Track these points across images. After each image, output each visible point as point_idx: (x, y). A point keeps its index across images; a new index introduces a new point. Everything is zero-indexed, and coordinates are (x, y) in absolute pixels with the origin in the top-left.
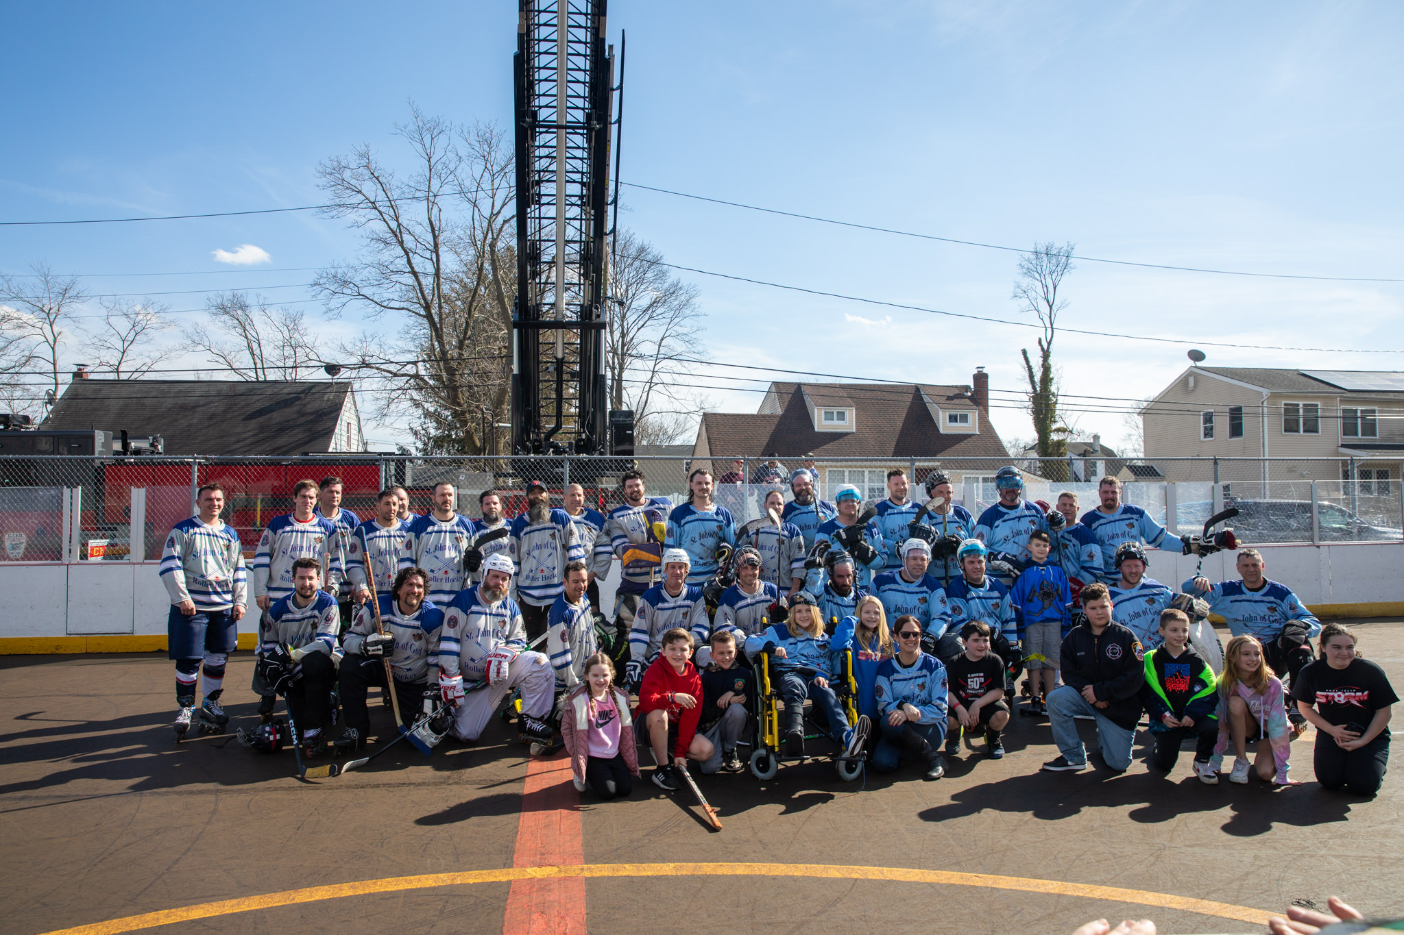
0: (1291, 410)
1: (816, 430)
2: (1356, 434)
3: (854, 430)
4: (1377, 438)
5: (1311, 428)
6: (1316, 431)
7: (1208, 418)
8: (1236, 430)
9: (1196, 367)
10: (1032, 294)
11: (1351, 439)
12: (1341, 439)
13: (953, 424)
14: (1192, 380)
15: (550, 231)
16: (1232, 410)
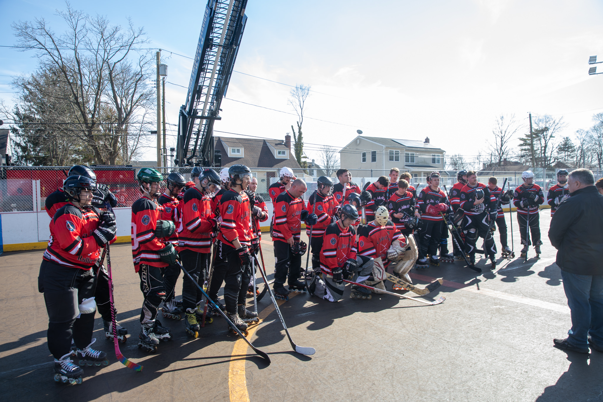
0: (391, 153)
1: (229, 156)
2: (409, 162)
3: (243, 157)
4: (414, 164)
5: (397, 159)
6: (398, 160)
7: (364, 155)
8: (374, 159)
10: (294, 104)
11: (408, 164)
12: (405, 163)
13: (279, 155)
14: (358, 141)
15: (207, 83)
16: (373, 152)
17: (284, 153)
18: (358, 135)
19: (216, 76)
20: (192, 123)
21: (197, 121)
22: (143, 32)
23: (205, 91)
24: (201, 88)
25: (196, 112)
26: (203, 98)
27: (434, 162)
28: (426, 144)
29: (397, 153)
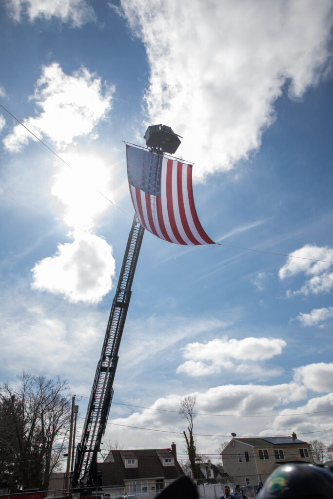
0: (260, 452)
1: (126, 467)
2: (279, 458)
3: (137, 467)
4: (284, 460)
6: (268, 459)
8: (247, 460)
9: (234, 439)
11: (278, 460)
13: (167, 463)
14: (233, 443)
15: (92, 429)
16: (245, 452)
17: (170, 461)
18: (233, 437)
19: (98, 424)
20: (84, 455)
21: (87, 453)
22: (66, 383)
23: (91, 434)
24: (89, 433)
25: (86, 447)
26: (90, 439)
27: (303, 456)
28: (294, 440)
29: (265, 451)
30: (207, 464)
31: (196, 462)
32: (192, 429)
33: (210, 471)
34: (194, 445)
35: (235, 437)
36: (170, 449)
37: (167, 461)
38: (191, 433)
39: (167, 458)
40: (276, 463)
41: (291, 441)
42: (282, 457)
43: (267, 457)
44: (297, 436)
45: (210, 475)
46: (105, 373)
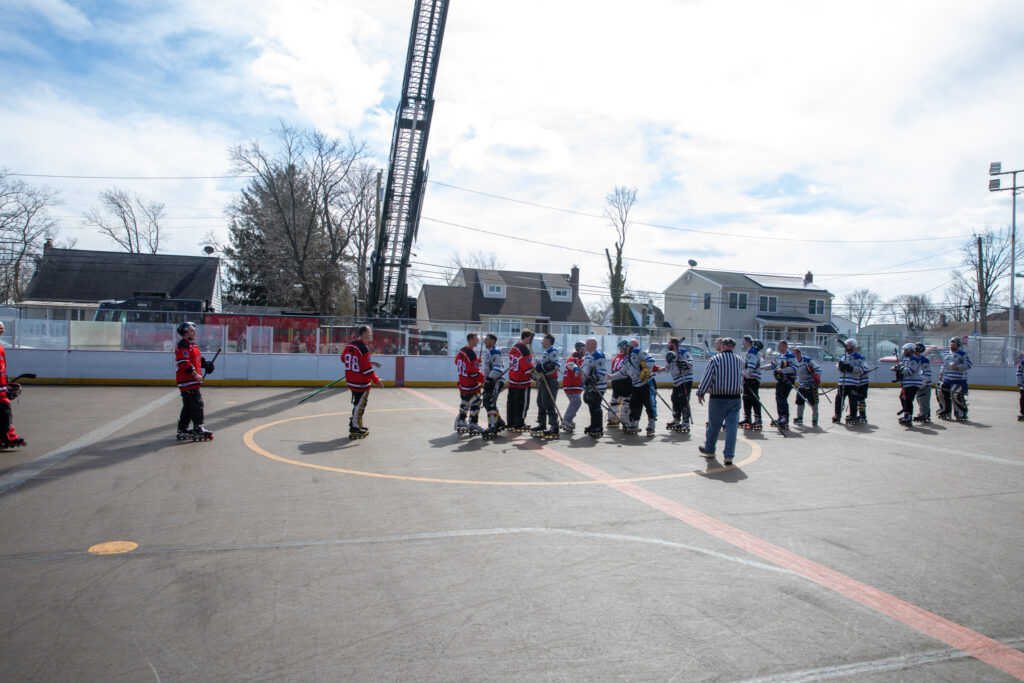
0: (733, 296)
1: (485, 296)
2: (765, 311)
3: (505, 297)
4: (776, 313)
6: (745, 308)
8: (707, 306)
9: (692, 269)
10: (613, 215)
11: (763, 313)
12: (757, 313)
13: (558, 296)
14: (689, 278)
15: (393, 230)
16: (706, 294)
17: (565, 293)
18: (690, 267)
20: (382, 270)
21: (387, 268)
23: (392, 238)
24: (387, 236)
25: (384, 259)
26: (390, 245)
27: (812, 311)
28: (805, 284)
29: (743, 297)
30: (646, 305)
31: (623, 301)
32: (622, 246)
33: (648, 317)
34: (623, 273)
35: (694, 268)
36: (568, 275)
37: (558, 293)
38: (620, 252)
39: (559, 290)
40: (758, 316)
41: (800, 285)
42: (773, 309)
43: (743, 306)
44: (814, 278)
45: (648, 323)
46: (409, 131)
